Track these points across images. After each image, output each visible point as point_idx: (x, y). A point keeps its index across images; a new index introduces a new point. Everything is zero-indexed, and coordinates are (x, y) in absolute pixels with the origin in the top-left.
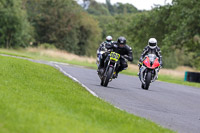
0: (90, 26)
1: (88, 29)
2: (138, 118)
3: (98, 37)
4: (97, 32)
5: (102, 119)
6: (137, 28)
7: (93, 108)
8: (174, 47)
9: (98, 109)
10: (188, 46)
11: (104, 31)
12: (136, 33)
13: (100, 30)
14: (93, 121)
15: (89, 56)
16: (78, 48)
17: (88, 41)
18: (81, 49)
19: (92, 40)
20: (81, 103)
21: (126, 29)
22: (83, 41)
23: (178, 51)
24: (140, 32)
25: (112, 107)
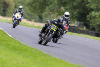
0: (9, 2)
1: (7, 3)
2: (33, 49)
3: (13, 7)
4: (12, 5)
5: (14, 49)
6: (32, 3)
7: (10, 43)
8: (51, 13)
9: (12, 44)
10: (58, 12)
11: (16, 4)
12: (32, 6)
13: (14, 4)
14: (10, 50)
15: (8, 17)
16: (3, 12)
17: (8, 9)
18: (4, 14)
19: (10, 9)
20: (4, 41)
21: (27, 3)
22: (5, 9)
23: (53, 15)
24: (34, 5)
25: (20, 43)
